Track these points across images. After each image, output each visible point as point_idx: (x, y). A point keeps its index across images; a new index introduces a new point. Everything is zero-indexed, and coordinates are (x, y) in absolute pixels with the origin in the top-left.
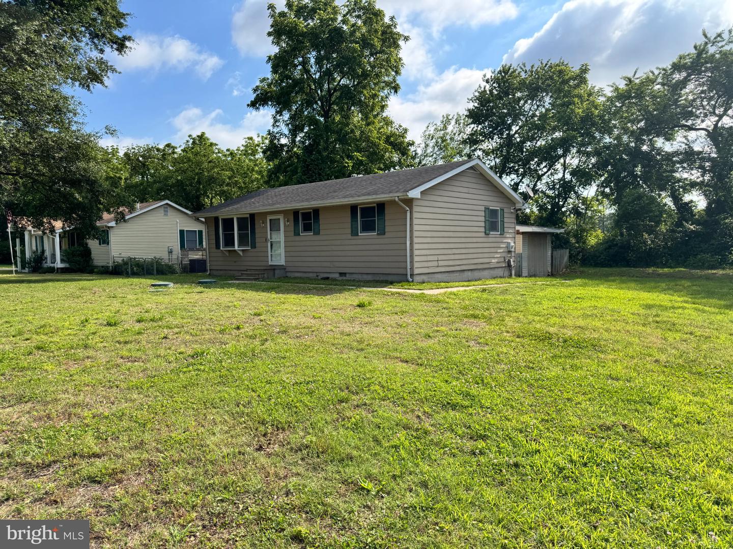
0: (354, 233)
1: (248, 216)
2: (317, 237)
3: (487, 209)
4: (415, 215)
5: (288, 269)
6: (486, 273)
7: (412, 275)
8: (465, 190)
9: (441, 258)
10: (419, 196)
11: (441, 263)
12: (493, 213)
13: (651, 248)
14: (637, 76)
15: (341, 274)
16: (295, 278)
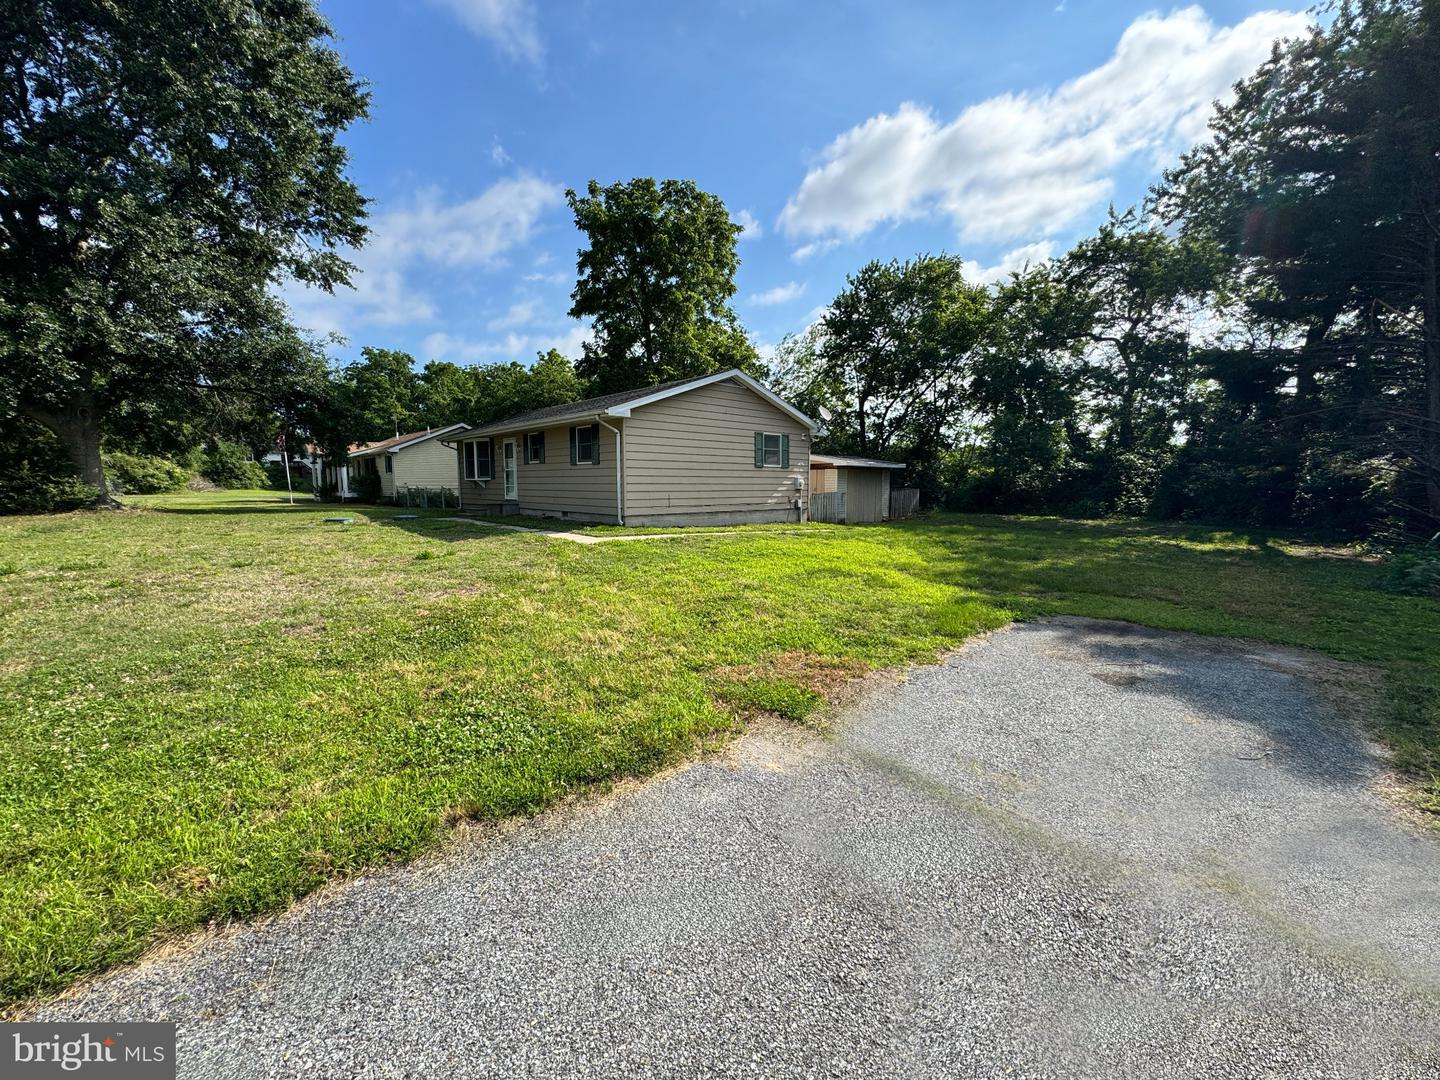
0: (573, 463)
1: (487, 440)
2: (543, 467)
3: (758, 435)
4: (626, 439)
5: (521, 505)
6: (756, 516)
7: (623, 517)
8: (723, 410)
9: (672, 495)
10: (629, 415)
11: (673, 502)
12: (771, 440)
13: (1022, 490)
14: (1028, 271)
15: (565, 513)
16: (529, 517)
